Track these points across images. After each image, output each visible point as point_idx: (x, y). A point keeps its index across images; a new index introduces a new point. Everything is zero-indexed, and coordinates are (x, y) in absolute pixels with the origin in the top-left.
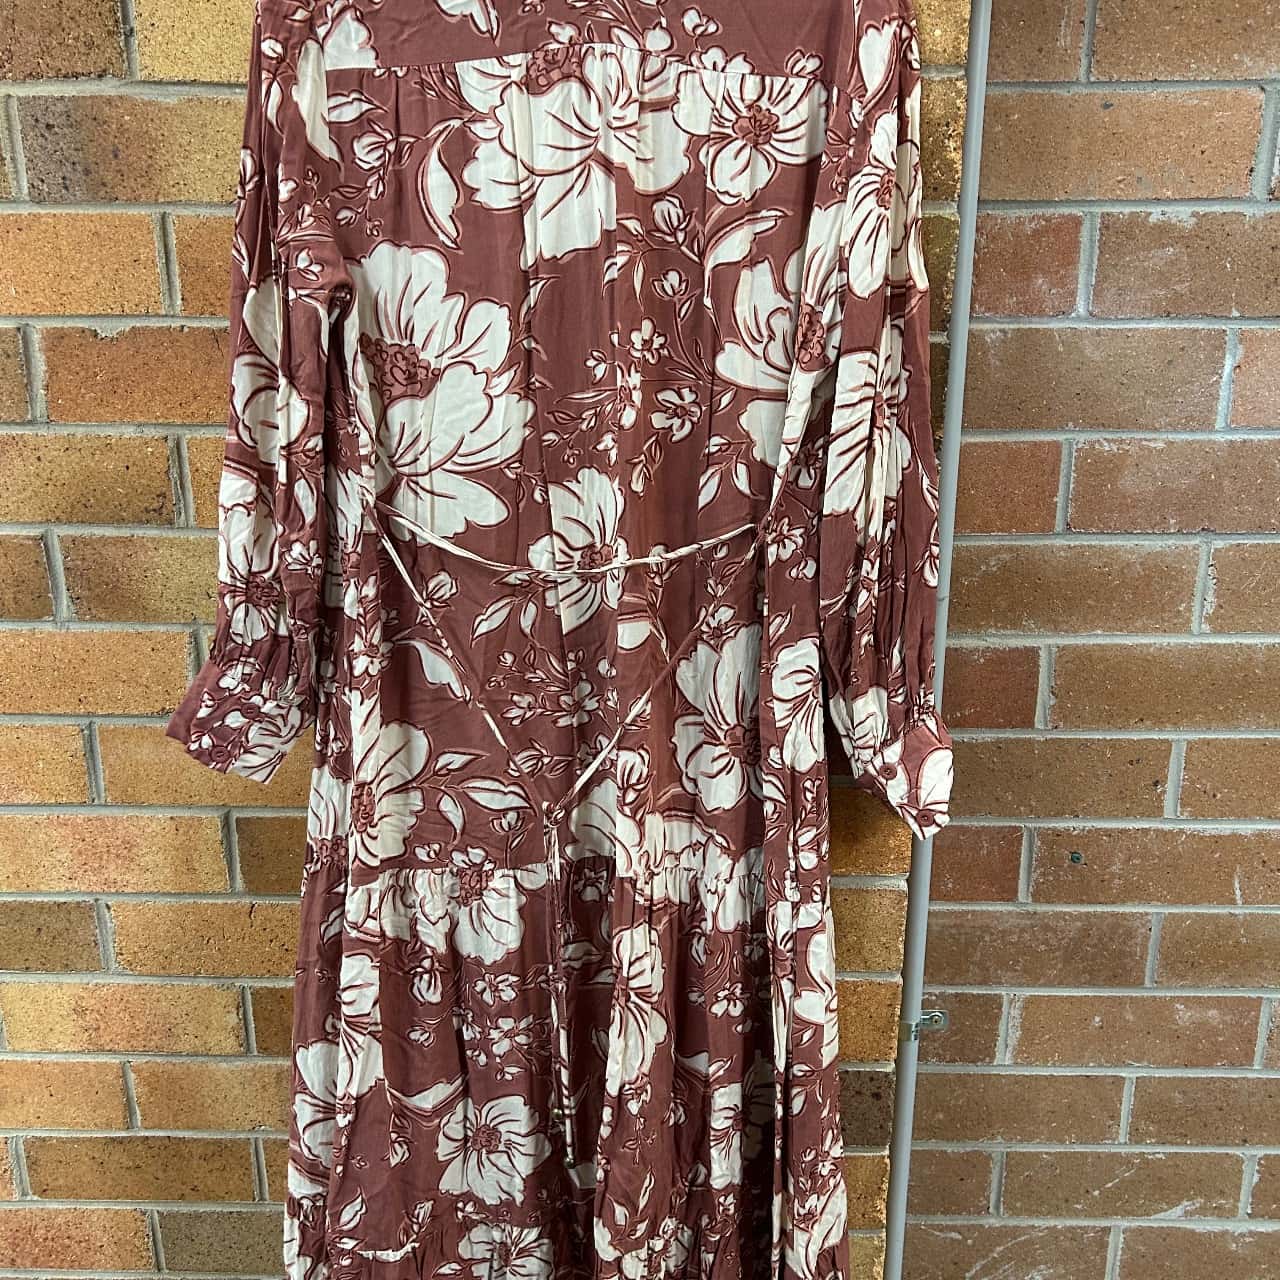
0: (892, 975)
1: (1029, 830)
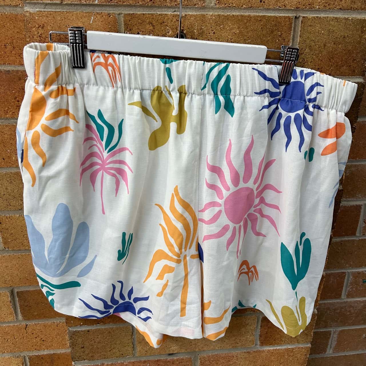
0: (308, 344)
1: (348, 273)
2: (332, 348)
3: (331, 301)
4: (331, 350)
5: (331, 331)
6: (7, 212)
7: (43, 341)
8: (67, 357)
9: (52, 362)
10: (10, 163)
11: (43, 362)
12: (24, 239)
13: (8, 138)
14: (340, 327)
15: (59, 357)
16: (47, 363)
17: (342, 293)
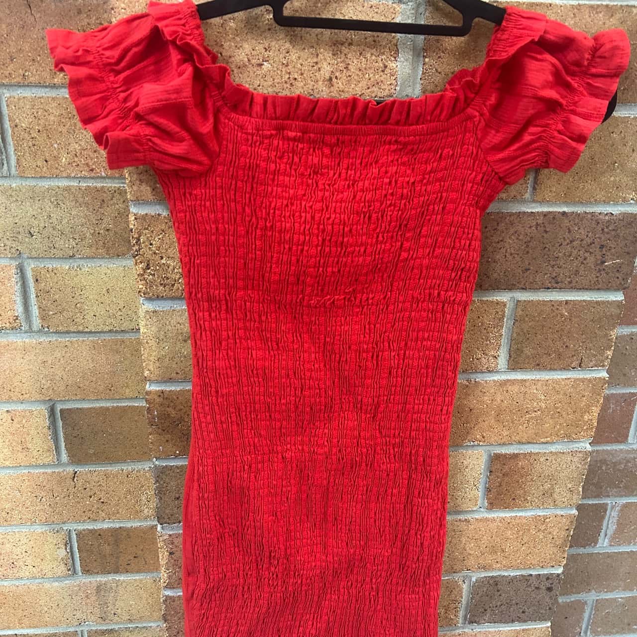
2: (607, 537)
3: (609, 448)
4: (606, 540)
5: (607, 504)
6: (48, 260)
7: (103, 502)
8: (142, 535)
9: (117, 542)
10: (57, 169)
11: (101, 543)
12: (77, 311)
13: (54, 122)
14: (624, 498)
15: (127, 535)
16: (109, 544)
17: (629, 433)
